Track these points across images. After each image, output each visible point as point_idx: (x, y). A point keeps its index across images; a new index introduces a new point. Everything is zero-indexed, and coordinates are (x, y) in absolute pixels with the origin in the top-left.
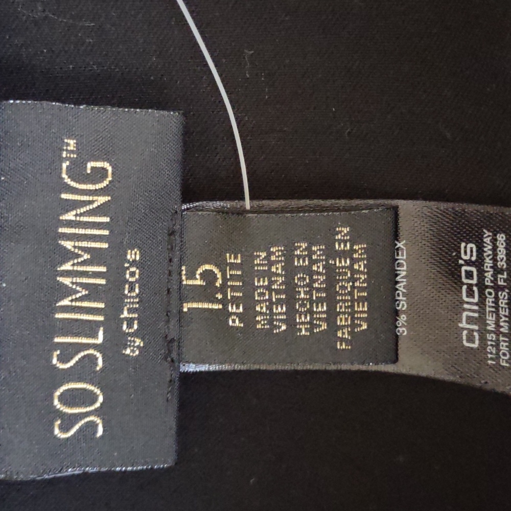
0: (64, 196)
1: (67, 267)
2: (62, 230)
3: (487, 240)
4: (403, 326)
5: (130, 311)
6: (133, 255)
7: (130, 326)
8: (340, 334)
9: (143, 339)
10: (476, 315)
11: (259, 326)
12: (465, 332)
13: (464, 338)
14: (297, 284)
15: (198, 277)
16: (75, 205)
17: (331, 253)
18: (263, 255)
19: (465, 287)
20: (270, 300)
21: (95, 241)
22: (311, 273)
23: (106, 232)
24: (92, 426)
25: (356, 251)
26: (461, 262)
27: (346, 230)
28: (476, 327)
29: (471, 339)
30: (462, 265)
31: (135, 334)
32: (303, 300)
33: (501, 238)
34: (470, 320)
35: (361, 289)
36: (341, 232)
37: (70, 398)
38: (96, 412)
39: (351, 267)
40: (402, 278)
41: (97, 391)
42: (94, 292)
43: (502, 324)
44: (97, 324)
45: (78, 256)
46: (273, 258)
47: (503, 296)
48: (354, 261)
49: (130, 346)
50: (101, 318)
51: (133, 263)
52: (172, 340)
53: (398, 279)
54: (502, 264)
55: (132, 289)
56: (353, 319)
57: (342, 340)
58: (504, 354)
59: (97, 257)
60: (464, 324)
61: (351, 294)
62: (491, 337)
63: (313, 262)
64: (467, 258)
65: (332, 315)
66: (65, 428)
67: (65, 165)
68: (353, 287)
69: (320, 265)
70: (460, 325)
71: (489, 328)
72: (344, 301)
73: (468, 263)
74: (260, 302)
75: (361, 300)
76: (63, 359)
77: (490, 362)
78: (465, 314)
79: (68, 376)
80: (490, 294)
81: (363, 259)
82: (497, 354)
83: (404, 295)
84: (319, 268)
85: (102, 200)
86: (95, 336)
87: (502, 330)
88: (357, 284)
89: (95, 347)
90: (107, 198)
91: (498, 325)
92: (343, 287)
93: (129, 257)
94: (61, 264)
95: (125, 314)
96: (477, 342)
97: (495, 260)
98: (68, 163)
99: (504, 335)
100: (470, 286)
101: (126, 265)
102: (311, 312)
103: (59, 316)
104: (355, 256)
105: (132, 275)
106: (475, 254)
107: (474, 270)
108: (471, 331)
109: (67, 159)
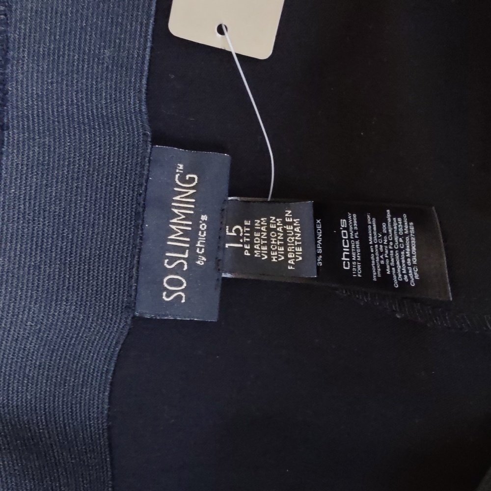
0: (176, 189)
1: (175, 221)
2: (173, 204)
3: (350, 217)
4: (320, 261)
5: (201, 243)
6: (204, 218)
7: (200, 250)
8: (289, 262)
9: (206, 257)
10: (348, 253)
11: (256, 256)
12: (344, 262)
13: (344, 265)
14: (271, 236)
15: (233, 231)
16: (180, 193)
17: (284, 223)
18: (259, 221)
19: (343, 240)
20: (260, 243)
21: (187, 210)
22: (277, 232)
23: (193, 206)
24: (180, 297)
25: (295, 222)
26: (341, 228)
27: (290, 212)
28: (348, 259)
29: (347, 266)
30: (342, 230)
31: (202, 255)
32: (274, 244)
33: (354, 216)
34: (346, 256)
35: (298, 241)
36: (287, 213)
37: (171, 282)
38: (182, 291)
39: (293, 230)
40: (320, 237)
41: (184, 281)
42: (186, 233)
43: (358, 257)
44: (186, 248)
45: (180, 216)
46: (262, 223)
47: (357, 242)
48: (294, 227)
49: (200, 260)
50: (188, 246)
51: (204, 221)
52: (219, 260)
53: (318, 238)
54: (356, 228)
55: (202, 233)
56: (295, 255)
57: (291, 265)
58: (359, 271)
59: (188, 217)
60: (344, 259)
61: (294, 243)
62: (354, 263)
63: (278, 226)
64: (343, 226)
65: (286, 253)
66: (168, 296)
67: (177, 176)
68: (295, 240)
69: (281, 228)
70: (343, 259)
71: (353, 259)
72: (291, 246)
73: (344, 229)
74: (257, 244)
75: (298, 246)
76: (170, 263)
77: (354, 276)
78: (344, 253)
79: (172, 271)
80: (353, 242)
81: (298, 226)
82: (357, 272)
83: (321, 246)
84: (279, 229)
85: (192, 191)
86: (184, 253)
87: (358, 259)
88: (297, 238)
89: (184, 259)
90: (195, 191)
91: (357, 258)
92: (290, 240)
93: (202, 218)
94: (172, 219)
95: (198, 245)
96: (349, 266)
97: (353, 226)
98: (179, 175)
99: (359, 262)
100: (345, 239)
101: (201, 222)
102: (277, 250)
103: (169, 243)
104: (295, 224)
105: (203, 227)
106: (346, 224)
107: (346, 231)
108: (346, 261)
109: (179, 173)
